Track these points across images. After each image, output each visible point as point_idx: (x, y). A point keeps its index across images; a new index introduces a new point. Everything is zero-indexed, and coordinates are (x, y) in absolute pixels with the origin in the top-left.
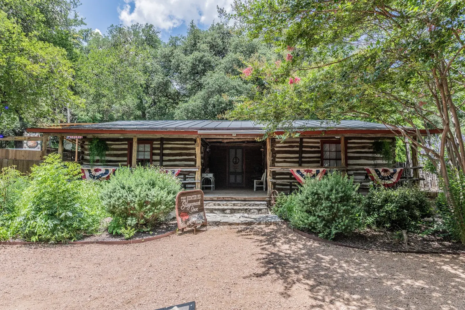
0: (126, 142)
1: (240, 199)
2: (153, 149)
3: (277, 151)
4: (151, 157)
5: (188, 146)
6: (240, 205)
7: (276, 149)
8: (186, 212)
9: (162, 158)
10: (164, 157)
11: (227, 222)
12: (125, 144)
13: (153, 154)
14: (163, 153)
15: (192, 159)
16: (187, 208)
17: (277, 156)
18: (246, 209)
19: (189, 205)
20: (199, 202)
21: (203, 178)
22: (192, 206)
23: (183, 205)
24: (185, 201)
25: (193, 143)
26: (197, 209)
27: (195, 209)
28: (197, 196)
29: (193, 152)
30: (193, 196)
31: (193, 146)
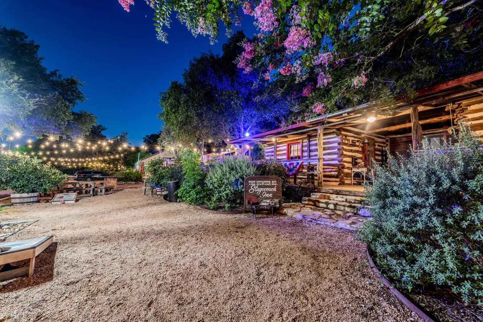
0: (286, 144)
5: (331, 140)
9: (309, 154)
10: (311, 153)
12: (285, 146)
13: (303, 151)
14: (310, 150)
15: (335, 152)
16: (257, 192)
19: (260, 190)
20: (275, 189)
21: (354, 172)
22: (264, 191)
23: (252, 189)
24: (254, 185)
25: (335, 136)
26: (271, 195)
27: (267, 195)
28: (271, 182)
29: (336, 145)
30: (265, 182)
31: (336, 139)
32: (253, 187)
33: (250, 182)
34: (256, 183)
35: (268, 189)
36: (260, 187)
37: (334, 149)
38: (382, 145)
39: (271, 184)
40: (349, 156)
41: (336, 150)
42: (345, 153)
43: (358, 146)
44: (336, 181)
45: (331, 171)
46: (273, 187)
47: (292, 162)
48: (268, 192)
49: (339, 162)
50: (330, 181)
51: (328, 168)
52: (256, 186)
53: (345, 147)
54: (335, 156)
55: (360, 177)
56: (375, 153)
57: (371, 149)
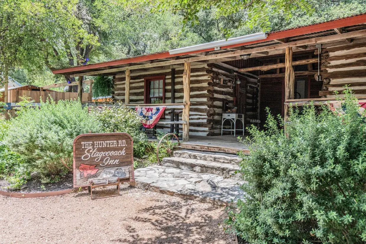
0: (143, 80)
1: (231, 152)
2: (165, 84)
3: (332, 73)
4: (164, 95)
5: (200, 78)
6: (222, 161)
7: (330, 70)
8: (93, 163)
9: (173, 95)
10: (176, 94)
11: (158, 188)
12: (142, 81)
13: (165, 91)
14: (175, 89)
15: (204, 94)
16: (95, 158)
17: (331, 83)
18: (223, 169)
19: (101, 155)
20: (124, 152)
21: (224, 119)
22: (106, 156)
23: (87, 154)
24: (91, 147)
25: (205, 73)
26: (117, 161)
27: (112, 161)
28: (118, 142)
29: (205, 85)
30: (108, 142)
31: (205, 78)
32: (88, 151)
33: (83, 143)
34: (93, 145)
35: (112, 153)
36: (100, 150)
37: (203, 90)
38: (254, 86)
39: (118, 145)
40: (219, 100)
41: (205, 92)
42: (216, 95)
43: (229, 87)
44: (204, 131)
45: (199, 119)
46: (121, 149)
47: (151, 107)
48: (112, 158)
49: (208, 107)
50: (197, 131)
51: (196, 115)
52: (94, 148)
53: (216, 88)
54: (205, 100)
55: (230, 125)
56: (246, 95)
57: (243, 91)
